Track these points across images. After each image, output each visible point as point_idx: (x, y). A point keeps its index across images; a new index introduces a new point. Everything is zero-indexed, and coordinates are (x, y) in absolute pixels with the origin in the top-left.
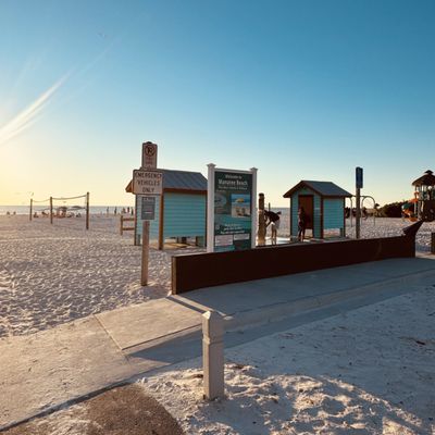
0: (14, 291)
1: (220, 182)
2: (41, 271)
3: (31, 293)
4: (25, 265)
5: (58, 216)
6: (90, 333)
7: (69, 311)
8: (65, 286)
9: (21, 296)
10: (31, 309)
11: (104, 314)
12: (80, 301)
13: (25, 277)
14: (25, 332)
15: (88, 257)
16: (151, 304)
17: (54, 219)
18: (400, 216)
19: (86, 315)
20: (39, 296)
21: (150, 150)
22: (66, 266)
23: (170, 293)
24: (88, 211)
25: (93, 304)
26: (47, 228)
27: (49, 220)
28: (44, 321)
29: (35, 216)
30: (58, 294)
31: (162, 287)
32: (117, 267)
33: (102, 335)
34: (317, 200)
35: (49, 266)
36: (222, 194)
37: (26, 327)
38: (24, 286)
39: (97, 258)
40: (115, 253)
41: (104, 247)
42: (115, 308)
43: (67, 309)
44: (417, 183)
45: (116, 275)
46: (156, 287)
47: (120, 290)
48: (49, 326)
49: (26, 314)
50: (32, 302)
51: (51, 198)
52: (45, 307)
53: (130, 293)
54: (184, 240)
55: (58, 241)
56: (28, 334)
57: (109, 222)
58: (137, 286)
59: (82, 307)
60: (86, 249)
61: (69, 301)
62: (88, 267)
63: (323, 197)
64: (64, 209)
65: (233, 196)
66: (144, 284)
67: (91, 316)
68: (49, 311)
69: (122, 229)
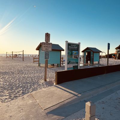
0: (2, 83)
1: (69, 47)
2: (11, 75)
3: (8, 84)
4: (5, 73)
5: (14, 57)
6: (31, 101)
7: (21, 91)
8: (19, 81)
9: (4, 85)
10: (8, 90)
11: (34, 92)
12: (25, 87)
13: (5, 77)
14: (6, 101)
15: (25, 70)
16: (50, 89)
17: (13, 58)
18: (111, 58)
19: (28, 93)
20: (11, 85)
21: (48, 36)
22: (19, 73)
23: (55, 84)
24: (23, 55)
25: (30, 88)
26: (11, 61)
27: (12, 58)
28: (13, 96)
29: (8, 57)
30: (17, 84)
31: (51, 81)
32: (35, 74)
33: (35, 102)
34: (92, 53)
35: (13, 73)
36: (70, 51)
37: (6, 99)
38: (5, 81)
39: (28, 71)
40: (33, 69)
41: (29, 67)
42: (37, 90)
43: (20, 90)
44: (117, 48)
45: (35, 77)
46: (49, 81)
47: (38, 82)
48: (15, 98)
49: (6, 92)
50: (8, 87)
51: (12, 52)
52: (13, 89)
53: (41, 84)
54: (53, 65)
55: (15, 65)
56: (7, 102)
57: (29, 59)
58: (43, 81)
59: (26, 90)
60: (24, 67)
61: (21, 87)
62: (25, 74)
63: (94, 52)
64: (16, 55)
65: (73, 52)
66: (45, 80)
67: (29, 93)
68: (14, 91)
69: (34, 61)
